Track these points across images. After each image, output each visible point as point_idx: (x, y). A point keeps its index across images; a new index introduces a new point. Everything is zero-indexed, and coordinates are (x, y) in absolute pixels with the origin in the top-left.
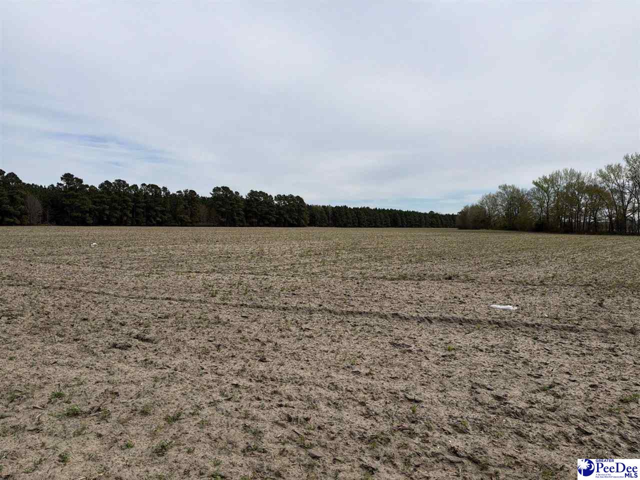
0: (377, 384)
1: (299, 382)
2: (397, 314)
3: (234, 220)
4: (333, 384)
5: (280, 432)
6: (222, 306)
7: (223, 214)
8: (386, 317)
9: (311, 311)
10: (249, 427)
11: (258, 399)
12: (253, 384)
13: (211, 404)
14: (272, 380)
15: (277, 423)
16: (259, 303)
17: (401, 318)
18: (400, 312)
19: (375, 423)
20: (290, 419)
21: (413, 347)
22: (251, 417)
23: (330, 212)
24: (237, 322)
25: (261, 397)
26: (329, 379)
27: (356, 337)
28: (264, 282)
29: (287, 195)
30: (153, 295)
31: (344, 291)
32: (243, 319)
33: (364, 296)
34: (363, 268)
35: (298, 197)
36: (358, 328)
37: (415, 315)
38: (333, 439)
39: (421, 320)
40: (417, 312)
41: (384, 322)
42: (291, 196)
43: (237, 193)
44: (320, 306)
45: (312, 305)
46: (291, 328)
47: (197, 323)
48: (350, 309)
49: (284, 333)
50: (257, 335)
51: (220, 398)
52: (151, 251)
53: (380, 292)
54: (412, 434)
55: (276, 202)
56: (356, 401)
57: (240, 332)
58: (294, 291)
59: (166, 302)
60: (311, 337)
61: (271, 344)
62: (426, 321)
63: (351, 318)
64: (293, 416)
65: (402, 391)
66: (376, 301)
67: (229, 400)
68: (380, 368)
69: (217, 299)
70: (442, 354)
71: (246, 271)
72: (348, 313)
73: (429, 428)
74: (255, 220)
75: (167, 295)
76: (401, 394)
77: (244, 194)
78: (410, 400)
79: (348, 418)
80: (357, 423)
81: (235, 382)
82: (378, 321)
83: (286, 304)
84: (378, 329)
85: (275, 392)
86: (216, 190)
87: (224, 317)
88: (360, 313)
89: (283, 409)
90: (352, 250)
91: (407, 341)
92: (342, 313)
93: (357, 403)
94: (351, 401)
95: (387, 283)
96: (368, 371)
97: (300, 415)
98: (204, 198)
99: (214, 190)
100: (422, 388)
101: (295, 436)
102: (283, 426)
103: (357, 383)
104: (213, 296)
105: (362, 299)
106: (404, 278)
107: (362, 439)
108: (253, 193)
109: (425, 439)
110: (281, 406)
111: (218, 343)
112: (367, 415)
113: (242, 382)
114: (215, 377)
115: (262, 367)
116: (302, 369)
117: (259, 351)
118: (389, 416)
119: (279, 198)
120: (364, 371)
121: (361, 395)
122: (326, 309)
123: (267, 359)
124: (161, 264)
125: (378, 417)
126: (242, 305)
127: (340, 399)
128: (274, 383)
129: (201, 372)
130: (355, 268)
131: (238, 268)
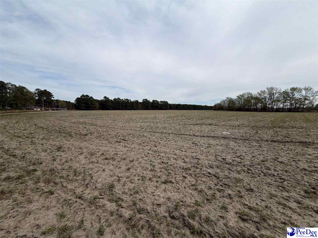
0: (187, 154)
1: (166, 153)
2: (194, 135)
3: (148, 108)
4: (175, 154)
5: (160, 166)
6: (145, 132)
7: (145, 107)
8: (191, 135)
9: (169, 134)
10: (152, 164)
11: (154, 157)
12: (153, 153)
13: (141, 158)
14: (158, 152)
15: (159, 163)
16: (155, 131)
17: (195, 136)
18: (195, 134)
19: (187, 164)
20: (163, 163)
21: (199, 144)
22: (152, 161)
23: (176, 106)
24: (149, 136)
25: (155, 156)
26: (174, 152)
27: (182, 141)
28: (156, 125)
29: (163, 101)
30: (127, 128)
31: (179, 128)
32: (150, 135)
33: (185, 130)
34: (185, 122)
35: (166, 102)
36: (183, 139)
37: (200, 135)
38: (175, 168)
39: (201, 137)
40: (200, 134)
41: (190, 137)
42: (164, 101)
43: (149, 101)
44: (172, 132)
45: (170, 132)
46: (164, 138)
47: (138, 136)
48: (181, 133)
49: (161, 140)
50: (154, 140)
51: (144, 156)
52: (127, 117)
53: (189, 128)
54: (197, 168)
55: (160, 103)
56: (182, 158)
57: (149, 139)
58: (165, 128)
59: (130, 130)
60: (169, 141)
61: (158, 142)
62: (203, 137)
63: (181, 136)
64: (164, 162)
65: (195, 156)
66: (188, 131)
67: (146, 157)
68: (188, 150)
69: (143, 130)
70: (207, 146)
71: (152, 122)
72: (180, 134)
73: (202, 167)
74: (154, 108)
75: (130, 129)
76: (194, 157)
77: (151, 101)
78: (197, 159)
79: (179, 163)
80: (181, 164)
81: (148, 152)
82: (188, 137)
83: (162, 131)
84: (188, 139)
85: (159, 155)
86: (144, 100)
87: (145, 135)
88: (184, 134)
89: (161, 160)
90: (182, 116)
91: (197, 142)
92: (178, 134)
93: (181, 159)
94: (180, 158)
95: (192, 126)
96: (185, 150)
97: (166, 162)
98: (140, 102)
99: (143, 100)
100: (201, 155)
101: (164, 167)
102: (161, 164)
103: (182, 153)
104: (142, 129)
105: (184, 130)
106: (197, 124)
107: (183, 169)
108: (153, 101)
109: (201, 169)
110: (160, 159)
111: (144, 142)
112: (185, 162)
113: (150, 152)
114: (143, 151)
115: (155, 148)
116: (167, 149)
117: (155, 144)
118: (191, 163)
119: (161, 102)
120: (184, 150)
121: (183, 157)
122: (174, 133)
123: (157, 146)
124: (129, 120)
125: (187, 163)
126: (150, 132)
127: (177, 158)
128: (159, 153)
129: (139, 149)
130: (182, 121)
131: (149, 121)
